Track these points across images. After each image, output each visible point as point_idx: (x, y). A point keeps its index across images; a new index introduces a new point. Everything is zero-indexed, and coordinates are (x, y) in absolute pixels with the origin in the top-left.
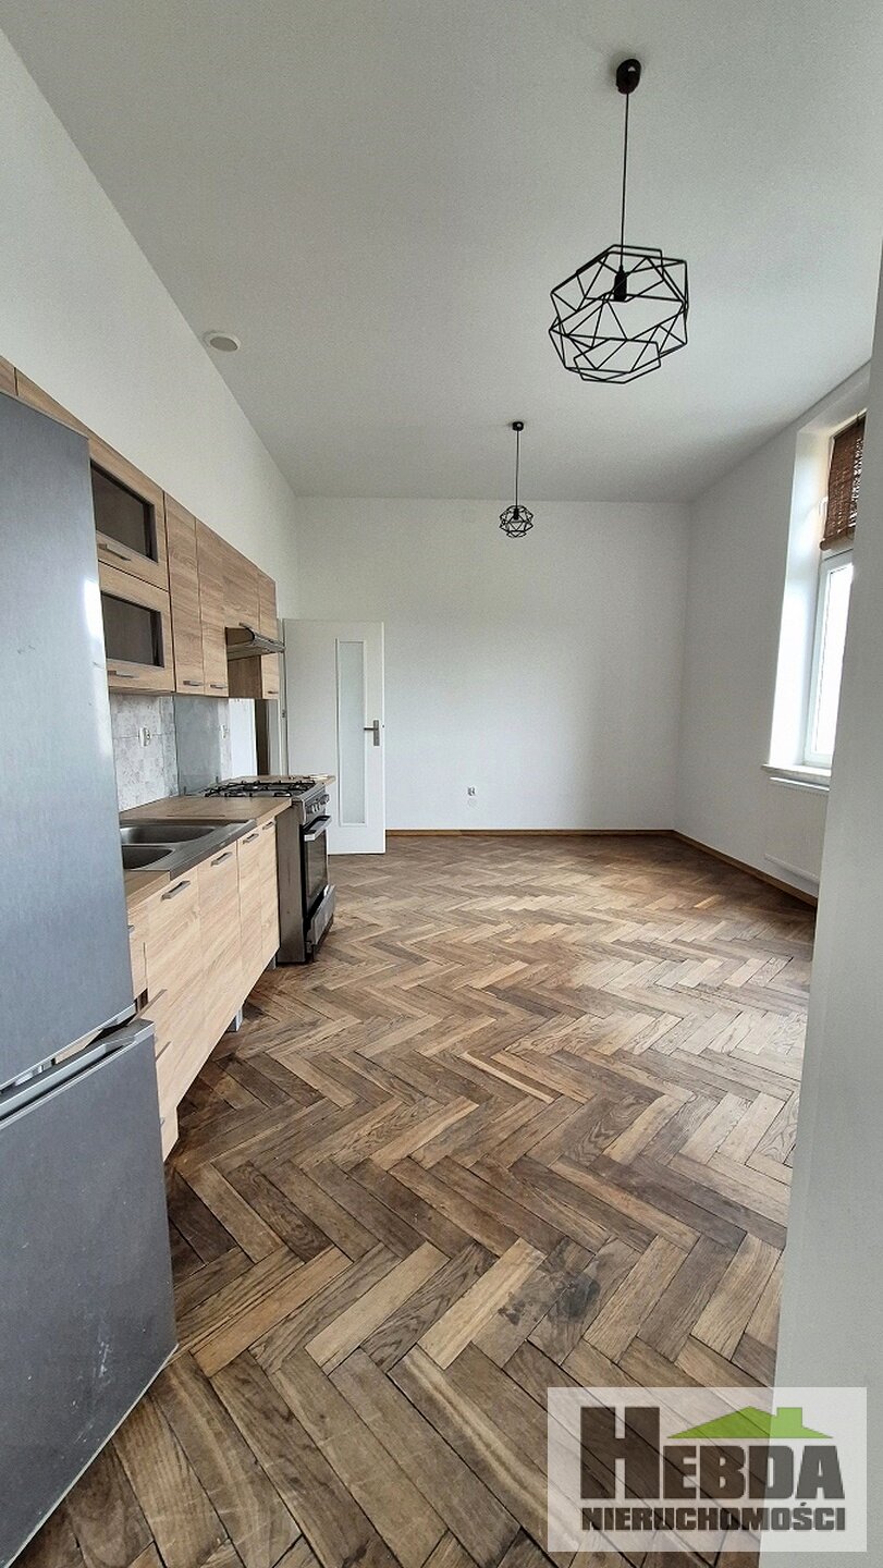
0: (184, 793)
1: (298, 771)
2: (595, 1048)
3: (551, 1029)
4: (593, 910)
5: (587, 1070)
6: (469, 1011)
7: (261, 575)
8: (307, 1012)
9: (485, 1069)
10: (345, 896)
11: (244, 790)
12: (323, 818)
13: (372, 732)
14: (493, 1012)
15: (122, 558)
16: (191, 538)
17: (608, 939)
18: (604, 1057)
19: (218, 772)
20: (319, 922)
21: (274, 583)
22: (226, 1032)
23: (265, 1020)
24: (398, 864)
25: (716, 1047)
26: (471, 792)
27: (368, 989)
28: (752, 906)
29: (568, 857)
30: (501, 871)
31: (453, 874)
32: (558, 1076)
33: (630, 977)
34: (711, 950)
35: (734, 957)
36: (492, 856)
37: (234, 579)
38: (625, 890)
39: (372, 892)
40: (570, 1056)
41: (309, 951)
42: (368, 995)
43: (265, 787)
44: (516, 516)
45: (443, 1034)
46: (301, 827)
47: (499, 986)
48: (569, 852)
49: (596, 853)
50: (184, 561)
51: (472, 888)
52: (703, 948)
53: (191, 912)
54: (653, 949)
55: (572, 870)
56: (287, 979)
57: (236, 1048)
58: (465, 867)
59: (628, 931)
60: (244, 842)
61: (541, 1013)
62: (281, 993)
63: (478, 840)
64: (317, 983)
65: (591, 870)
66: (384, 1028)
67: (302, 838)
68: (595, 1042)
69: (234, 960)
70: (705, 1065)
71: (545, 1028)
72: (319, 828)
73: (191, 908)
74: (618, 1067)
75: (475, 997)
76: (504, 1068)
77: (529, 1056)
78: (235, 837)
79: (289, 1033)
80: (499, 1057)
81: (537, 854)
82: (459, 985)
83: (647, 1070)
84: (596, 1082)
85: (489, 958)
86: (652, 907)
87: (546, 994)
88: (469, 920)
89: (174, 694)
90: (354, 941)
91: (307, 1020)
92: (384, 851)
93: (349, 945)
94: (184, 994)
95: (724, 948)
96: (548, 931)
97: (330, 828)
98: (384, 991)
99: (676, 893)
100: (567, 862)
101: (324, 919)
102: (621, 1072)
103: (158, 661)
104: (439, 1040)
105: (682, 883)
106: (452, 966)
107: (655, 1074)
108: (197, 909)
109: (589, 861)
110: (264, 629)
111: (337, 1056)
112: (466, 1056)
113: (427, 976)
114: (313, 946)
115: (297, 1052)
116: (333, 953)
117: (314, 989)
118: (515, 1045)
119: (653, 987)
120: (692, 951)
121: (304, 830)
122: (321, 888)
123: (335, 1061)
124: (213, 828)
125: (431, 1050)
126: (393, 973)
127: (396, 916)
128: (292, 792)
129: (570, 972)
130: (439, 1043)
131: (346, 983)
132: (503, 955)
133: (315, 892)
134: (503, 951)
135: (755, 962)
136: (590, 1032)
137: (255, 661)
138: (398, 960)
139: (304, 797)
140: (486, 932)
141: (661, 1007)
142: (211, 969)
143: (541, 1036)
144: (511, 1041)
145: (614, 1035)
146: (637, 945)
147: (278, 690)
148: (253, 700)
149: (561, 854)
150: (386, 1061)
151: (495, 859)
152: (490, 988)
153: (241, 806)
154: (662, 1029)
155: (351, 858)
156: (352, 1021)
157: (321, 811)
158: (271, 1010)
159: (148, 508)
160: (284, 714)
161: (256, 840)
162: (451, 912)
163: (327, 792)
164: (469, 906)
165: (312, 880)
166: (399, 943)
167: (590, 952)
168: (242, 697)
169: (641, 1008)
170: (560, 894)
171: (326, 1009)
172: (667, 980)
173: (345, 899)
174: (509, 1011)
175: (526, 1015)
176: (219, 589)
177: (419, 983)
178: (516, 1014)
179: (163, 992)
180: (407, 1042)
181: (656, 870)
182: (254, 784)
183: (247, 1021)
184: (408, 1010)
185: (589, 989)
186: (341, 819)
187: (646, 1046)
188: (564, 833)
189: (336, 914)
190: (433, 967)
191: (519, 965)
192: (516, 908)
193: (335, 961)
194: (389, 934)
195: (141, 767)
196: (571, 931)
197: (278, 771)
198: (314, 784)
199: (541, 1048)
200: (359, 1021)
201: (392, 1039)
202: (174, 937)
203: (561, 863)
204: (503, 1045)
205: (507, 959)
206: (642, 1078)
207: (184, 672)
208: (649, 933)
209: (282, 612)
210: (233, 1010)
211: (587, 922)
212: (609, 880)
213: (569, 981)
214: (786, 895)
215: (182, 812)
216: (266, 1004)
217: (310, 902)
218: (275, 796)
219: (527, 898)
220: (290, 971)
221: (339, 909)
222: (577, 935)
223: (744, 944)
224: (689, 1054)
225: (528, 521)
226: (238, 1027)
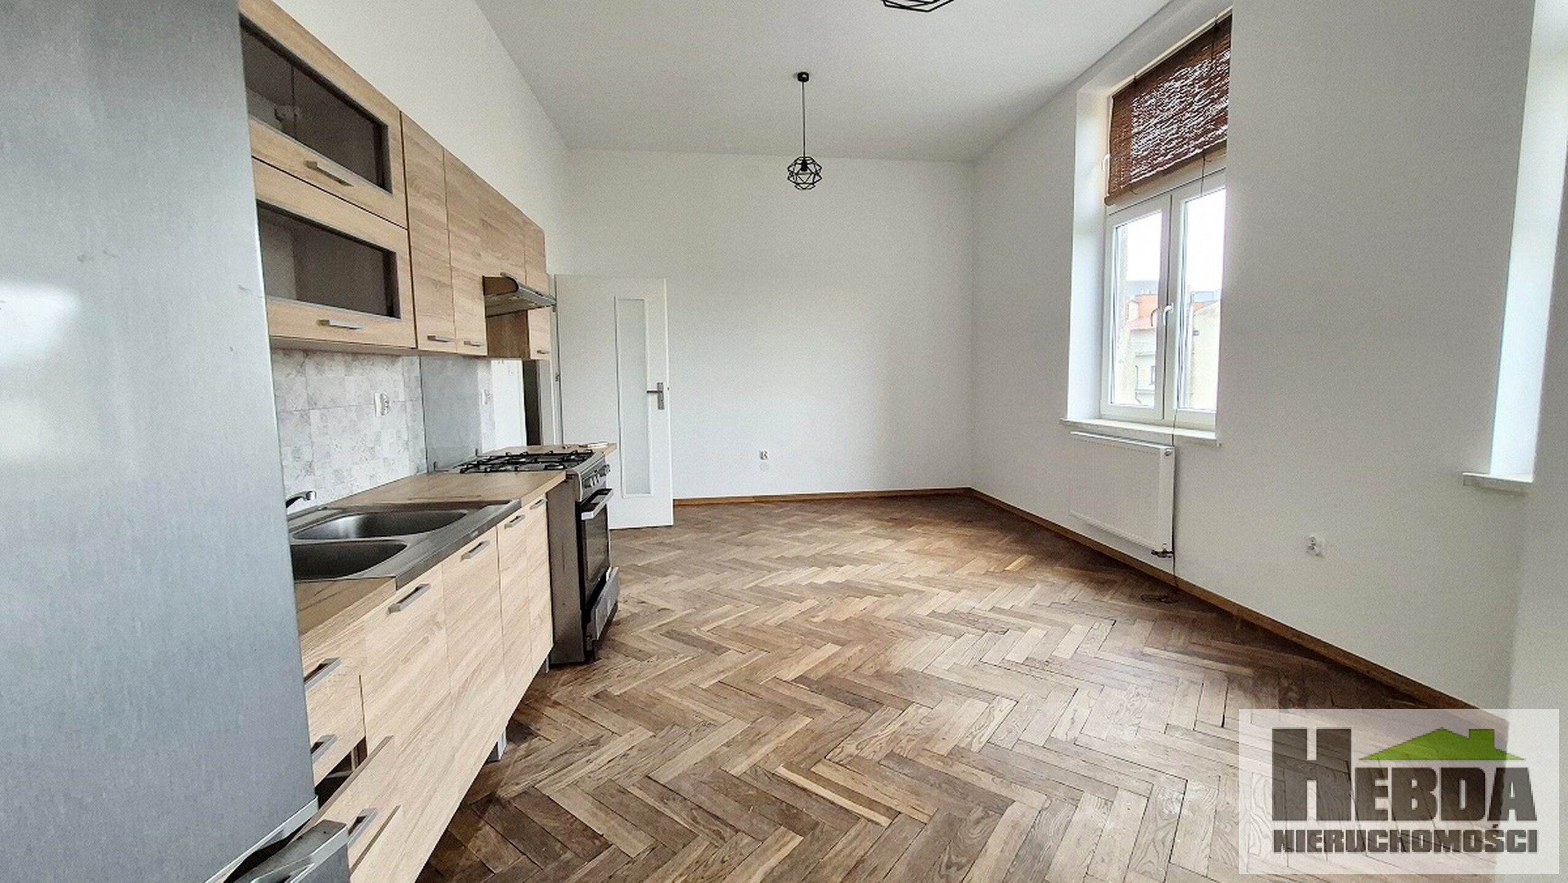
0: (435, 469)
1: (574, 440)
2: (928, 747)
3: (876, 726)
4: (901, 578)
5: (924, 776)
6: (781, 711)
7: (527, 222)
8: (587, 727)
9: (806, 786)
10: (629, 577)
11: (509, 463)
12: (604, 492)
13: (656, 396)
14: (811, 710)
15: (341, 182)
16: (438, 171)
17: (922, 611)
18: (941, 758)
19: (478, 442)
20: (600, 613)
21: (541, 231)
22: (487, 762)
23: (535, 742)
24: (688, 537)
25: (1060, 734)
26: (763, 456)
27: (659, 690)
28: (1062, 566)
29: (868, 522)
30: (799, 539)
31: (748, 545)
32: (891, 789)
33: (953, 656)
34: (1032, 617)
35: (1056, 624)
36: (789, 524)
37: (493, 223)
38: (931, 554)
39: (662, 571)
40: (902, 760)
41: (589, 648)
42: (661, 698)
43: (533, 458)
44: (804, 167)
45: (752, 744)
46: (577, 504)
47: (812, 676)
48: (870, 516)
49: (897, 515)
50: (430, 196)
51: (770, 560)
52: (1023, 616)
53: (433, 623)
54: (970, 620)
55: (875, 535)
56: (563, 685)
57: (497, 785)
58: (760, 536)
59: (943, 600)
60: (506, 527)
61: (862, 707)
62: (556, 704)
63: (771, 506)
64: (599, 687)
65: (895, 534)
66: (682, 741)
67: (578, 516)
68: (928, 740)
69: (494, 674)
70: (1052, 758)
71: (868, 726)
72: (601, 501)
73: (434, 616)
74: (958, 770)
75: (787, 693)
76: (827, 783)
77: (853, 764)
78: (493, 523)
79: (565, 757)
80: (821, 769)
81: (835, 519)
82: (765, 678)
83: (991, 771)
84: (935, 792)
85: (797, 642)
86: (963, 572)
87: (865, 682)
88: (771, 598)
89: (414, 351)
90: (643, 631)
91: (588, 737)
92: (672, 524)
93: (636, 637)
94: (424, 730)
95: (1043, 614)
96: (857, 607)
97: (611, 502)
98: (681, 692)
99: (984, 556)
100: (867, 526)
101: (606, 609)
102: (961, 776)
103: (392, 311)
104: (750, 752)
105: (987, 544)
106: (755, 655)
107: (1001, 776)
108: (441, 618)
109: (890, 524)
110: (529, 280)
111: (626, 783)
112: (782, 771)
113: (729, 669)
114: (593, 642)
115: (575, 784)
116: (617, 647)
117: (597, 696)
118: (838, 750)
119: (979, 664)
120: (1012, 620)
121: (583, 506)
122: (603, 570)
123: (623, 791)
124: (465, 511)
125: (739, 767)
126: (689, 668)
127: (691, 597)
128: (566, 464)
129: (887, 653)
130: (749, 756)
131: (634, 685)
132: (812, 638)
133: (595, 576)
134: (811, 633)
135: (1079, 628)
136: (920, 727)
137: (520, 317)
138: (693, 652)
139: (580, 469)
140: (790, 611)
141: (991, 689)
142: (464, 688)
143: (866, 737)
144: (832, 746)
145: (946, 729)
146: (954, 616)
147: (550, 350)
148: (520, 362)
149: (860, 519)
150: (686, 787)
151: (792, 527)
152: (801, 679)
153: (505, 483)
154: (999, 717)
155: (637, 533)
156: (642, 735)
157: (601, 483)
158: (544, 728)
159: (379, 129)
160: (558, 377)
161: (521, 524)
162: (751, 589)
163: (607, 463)
164: (769, 581)
165: (593, 560)
166: (694, 631)
167: (907, 628)
168: (506, 357)
169: (973, 692)
170: (865, 562)
171: (609, 720)
172: (991, 656)
173: (630, 581)
174: (825, 706)
175: (846, 711)
176: (474, 232)
177: (721, 677)
178: (834, 710)
179: (387, 740)
180: (710, 758)
181: (959, 531)
182: (522, 456)
183: (512, 746)
184: (709, 714)
185: (912, 673)
186: (625, 491)
187: (984, 740)
188: (861, 496)
189: (619, 599)
190: (734, 658)
191: (831, 649)
192: (821, 580)
193: (620, 658)
194: (682, 620)
195: (378, 441)
196: (882, 605)
197: (551, 440)
198: (591, 454)
199: (867, 752)
200: (652, 734)
201: (693, 755)
202: (406, 660)
203: (861, 528)
204: (823, 752)
205: (818, 642)
206: (986, 782)
207: (426, 326)
208: (965, 602)
209: (553, 267)
210: (495, 733)
211: (898, 592)
212: (915, 543)
213: (888, 664)
214: (1093, 551)
215: (427, 495)
216: (537, 719)
217: (590, 587)
218: (546, 469)
219: (831, 569)
220: (566, 675)
221: (624, 592)
222: (890, 609)
223: (1063, 607)
224: (1032, 746)
225: (817, 174)
226: (500, 755)
